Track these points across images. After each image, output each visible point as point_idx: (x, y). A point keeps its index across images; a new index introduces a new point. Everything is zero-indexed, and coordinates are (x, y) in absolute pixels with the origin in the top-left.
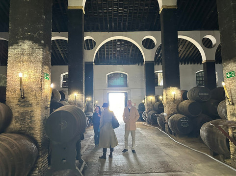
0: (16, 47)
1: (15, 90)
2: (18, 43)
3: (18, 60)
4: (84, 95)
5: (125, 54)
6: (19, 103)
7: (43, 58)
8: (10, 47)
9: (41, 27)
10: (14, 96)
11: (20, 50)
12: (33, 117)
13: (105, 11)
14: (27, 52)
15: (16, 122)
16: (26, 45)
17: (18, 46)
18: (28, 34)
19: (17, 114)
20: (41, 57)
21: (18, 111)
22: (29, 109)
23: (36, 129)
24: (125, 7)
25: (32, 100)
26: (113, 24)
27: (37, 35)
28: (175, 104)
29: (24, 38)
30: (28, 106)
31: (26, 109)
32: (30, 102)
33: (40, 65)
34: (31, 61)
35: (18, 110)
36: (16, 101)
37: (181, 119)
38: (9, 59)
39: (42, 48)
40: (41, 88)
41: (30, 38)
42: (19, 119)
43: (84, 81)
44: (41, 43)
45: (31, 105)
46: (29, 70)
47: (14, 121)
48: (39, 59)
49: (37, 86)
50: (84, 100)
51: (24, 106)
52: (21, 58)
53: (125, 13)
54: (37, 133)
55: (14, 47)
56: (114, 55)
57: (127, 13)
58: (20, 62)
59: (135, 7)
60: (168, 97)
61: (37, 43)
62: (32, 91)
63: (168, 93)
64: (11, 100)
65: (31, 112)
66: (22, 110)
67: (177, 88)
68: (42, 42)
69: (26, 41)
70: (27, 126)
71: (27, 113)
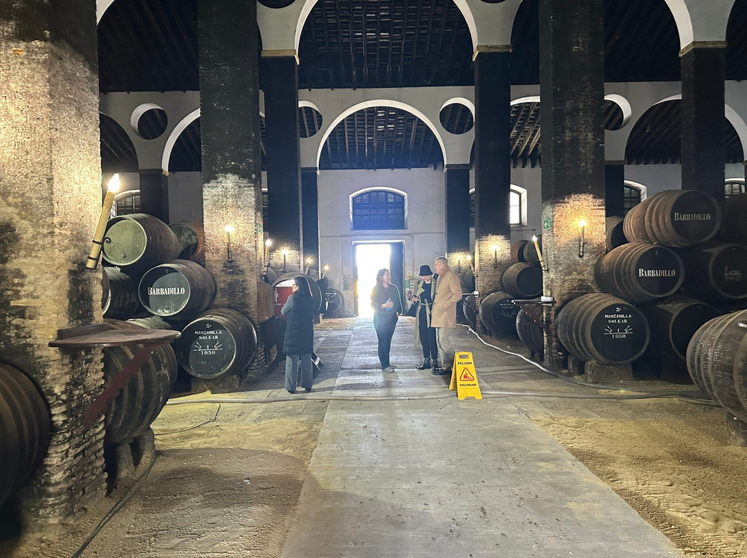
0: (215, 185)
1: (218, 250)
2: (216, 178)
3: (219, 205)
4: (302, 251)
5: (399, 140)
6: (225, 269)
7: (256, 201)
8: (206, 185)
9: (250, 152)
10: (217, 258)
11: (220, 190)
12: (245, 288)
13: (346, 40)
14: (231, 192)
15: (222, 297)
16: (229, 182)
17: (218, 183)
18: (231, 164)
19: (222, 285)
20: (254, 199)
21: (224, 281)
22: (240, 278)
23: (252, 306)
24: (395, 31)
25: (243, 265)
26: (365, 70)
27: (246, 165)
28: (498, 273)
29: (226, 171)
30: (238, 274)
31: (236, 277)
32: (241, 267)
33: (252, 212)
34: (239, 207)
35: (224, 278)
36: (220, 266)
37: (501, 301)
38: (205, 203)
39: (254, 187)
40: (256, 246)
41: (234, 171)
42: (226, 292)
43: (301, 223)
44: (252, 178)
45: (242, 272)
46: (236, 221)
47: (219, 295)
48: (250, 203)
49: (249, 244)
50: (302, 263)
51: (232, 273)
52: (223, 202)
53: (394, 44)
54: (254, 311)
55: (210, 185)
56: (370, 143)
57: (400, 44)
58: (222, 207)
59: (420, 29)
60: (483, 256)
61: (245, 178)
62: (244, 252)
63: (483, 248)
64: (213, 265)
65: (242, 281)
66: (229, 279)
67: (502, 237)
68: (253, 176)
69: (229, 175)
70: (239, 302)
71: (237, 283)
